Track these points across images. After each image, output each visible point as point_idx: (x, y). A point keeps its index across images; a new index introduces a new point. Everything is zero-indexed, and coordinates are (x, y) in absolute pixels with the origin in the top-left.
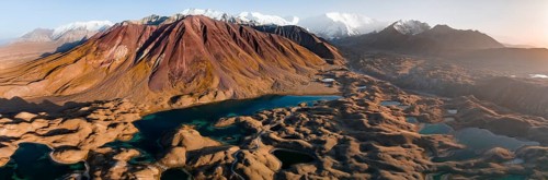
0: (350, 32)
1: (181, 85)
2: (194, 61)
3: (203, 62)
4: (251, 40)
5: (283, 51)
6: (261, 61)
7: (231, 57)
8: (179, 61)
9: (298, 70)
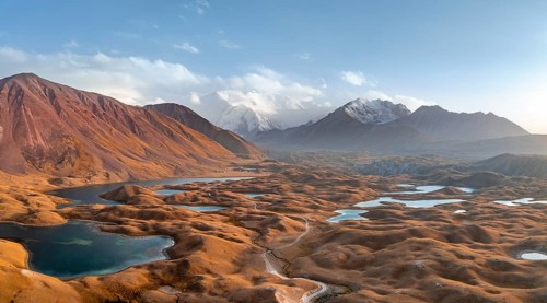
0: (264, 126)
1: (49, 166)
2: (53, 135)
3: (67, 137)
4: (120, 116)
5: (172, 135)
6: (146, 145)
7: (102, 133)
8: (30, 136)
9: (199, 160)
